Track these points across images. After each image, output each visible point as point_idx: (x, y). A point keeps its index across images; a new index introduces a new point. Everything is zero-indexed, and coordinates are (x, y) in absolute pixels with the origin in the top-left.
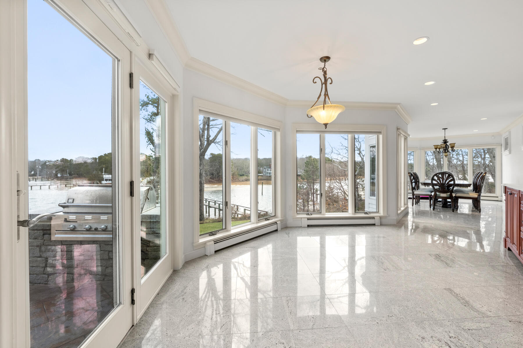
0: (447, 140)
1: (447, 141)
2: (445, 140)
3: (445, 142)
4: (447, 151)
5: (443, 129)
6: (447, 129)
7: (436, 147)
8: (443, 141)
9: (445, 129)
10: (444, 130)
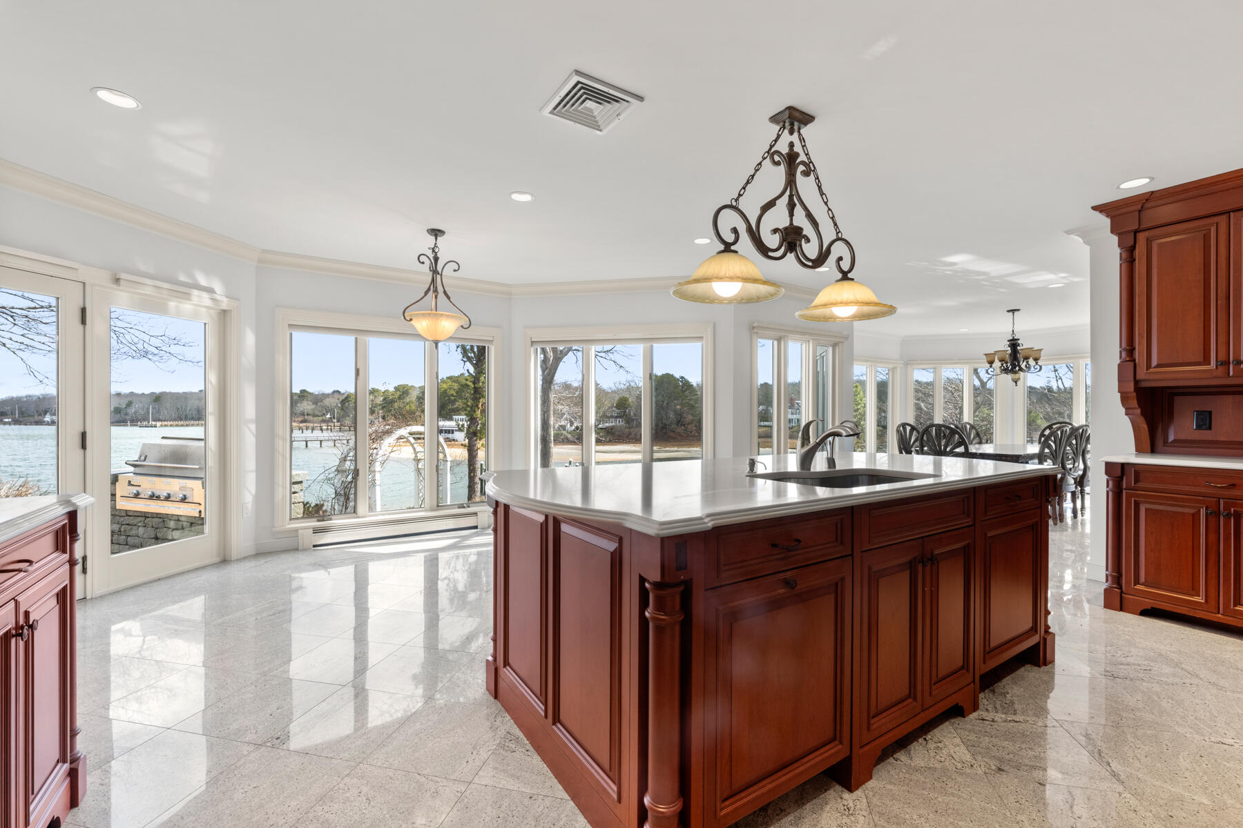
0: (1018, 340)
1: (1019, 342)
2: (1014, 340)
3: (1014, 344)
4: (1017, 368)
5: (1008, 311)
6: (1018, 310)
7: (990, 359)
8: (1008, 343)
9: (1013, 311)
10: (1011, 313)
